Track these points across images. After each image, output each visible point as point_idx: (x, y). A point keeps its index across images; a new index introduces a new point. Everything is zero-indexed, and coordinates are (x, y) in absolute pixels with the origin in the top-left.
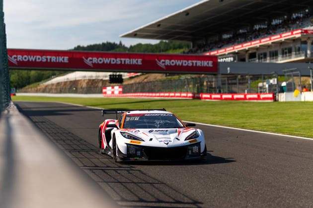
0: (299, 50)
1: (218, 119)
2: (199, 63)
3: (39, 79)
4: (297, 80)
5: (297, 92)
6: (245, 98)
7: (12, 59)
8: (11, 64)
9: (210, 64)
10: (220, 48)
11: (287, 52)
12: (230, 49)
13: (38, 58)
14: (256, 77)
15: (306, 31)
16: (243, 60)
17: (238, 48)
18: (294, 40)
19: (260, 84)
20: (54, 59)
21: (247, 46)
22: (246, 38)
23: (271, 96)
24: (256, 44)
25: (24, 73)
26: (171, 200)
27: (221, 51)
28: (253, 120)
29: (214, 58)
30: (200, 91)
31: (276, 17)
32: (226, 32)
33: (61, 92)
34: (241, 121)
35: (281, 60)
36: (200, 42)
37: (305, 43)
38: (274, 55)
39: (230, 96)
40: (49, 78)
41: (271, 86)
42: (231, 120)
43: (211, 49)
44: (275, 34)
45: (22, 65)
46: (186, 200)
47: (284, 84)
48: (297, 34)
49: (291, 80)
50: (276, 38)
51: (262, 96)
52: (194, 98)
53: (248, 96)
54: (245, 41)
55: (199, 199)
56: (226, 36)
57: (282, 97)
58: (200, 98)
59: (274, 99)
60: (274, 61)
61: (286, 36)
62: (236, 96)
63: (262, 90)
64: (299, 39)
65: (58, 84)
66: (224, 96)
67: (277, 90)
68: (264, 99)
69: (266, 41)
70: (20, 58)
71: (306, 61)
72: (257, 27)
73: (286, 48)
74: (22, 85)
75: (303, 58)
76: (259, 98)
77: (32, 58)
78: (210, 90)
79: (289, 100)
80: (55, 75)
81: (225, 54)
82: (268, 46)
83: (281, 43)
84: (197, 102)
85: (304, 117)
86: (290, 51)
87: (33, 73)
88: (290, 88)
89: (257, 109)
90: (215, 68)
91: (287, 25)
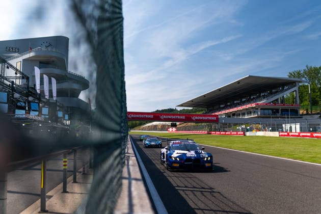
0: (255, 112)
1: (219, 144)
2: (210, 118)
3: (141, 124)
4: (254, 126)
5: (254, 131)
6: (231, 134)
7: (129, 116)
8: (129, 118)
9: (215, 118)
10: (219, 111)
11: (250, 113)
12: (223, 112)
13: (141, 116)
14: (236, 125)
15: (258, 104)
16: (230, 117)
17: (227, 111)
18: (252, 108)
19: (238, 128)
20: (147, 116)
21: (231, 110)
22: (231, 107)
23: (242, 133)
24: (235, 109)
25: (134, 122)
26: (199, 187)
27: (220, 113)
28: (235, 145)
29: (217, 116)
30: (211, 130)
31: (244, 97)
32: (222, 104)
33: (150, 130)
34: (229, 145)
35: (246, 117)
36: (211, 109)
37: (257, 109)
38: (244, 114)
39: (224, 133)
40: (144, 124)
41: (242, 128)
42: (224, 145)
43: (215, 112)
44: (244, 105)
45: (133, 119)
46: (206, 187)
47: (248, 128)
48: (254, 105)
49: (251, 126)
50: (244, 107)
51: (239, 133)
52: (208, 133)
53: (232, 133)
54: (231, 108)
55: (212, 186)
56: (222, 106)
57: (248, 134)
58: (211, 134)
59: (244, 134)
60: (244, 117)
61: (249, 106)
62: (227, 133)
63: (238, 131)
64: (254, 107)
65: (149, 126)
66: (222, 133)
67: (245, 131)
68: (240, 134)
69: (240, 108)
70: (132, 116)
71: (258, 117)
72: (235, 102)
73: (249, 112)
74: (133, 127)
75: (256, 116)
76: (237, 134)
77: (138, 116)
78: (215, 130)
79: (251, 135)
80: (147, 123)
81: (222, 113)
82: (241, 111)
83: (246, 109)
84: (209, 135)
85: (258, 143)
86: (251, 113)
87: (137, 122)
88: (251, 130)
89: (237, 139)
90: (217, 120)
91: (249, 101)
